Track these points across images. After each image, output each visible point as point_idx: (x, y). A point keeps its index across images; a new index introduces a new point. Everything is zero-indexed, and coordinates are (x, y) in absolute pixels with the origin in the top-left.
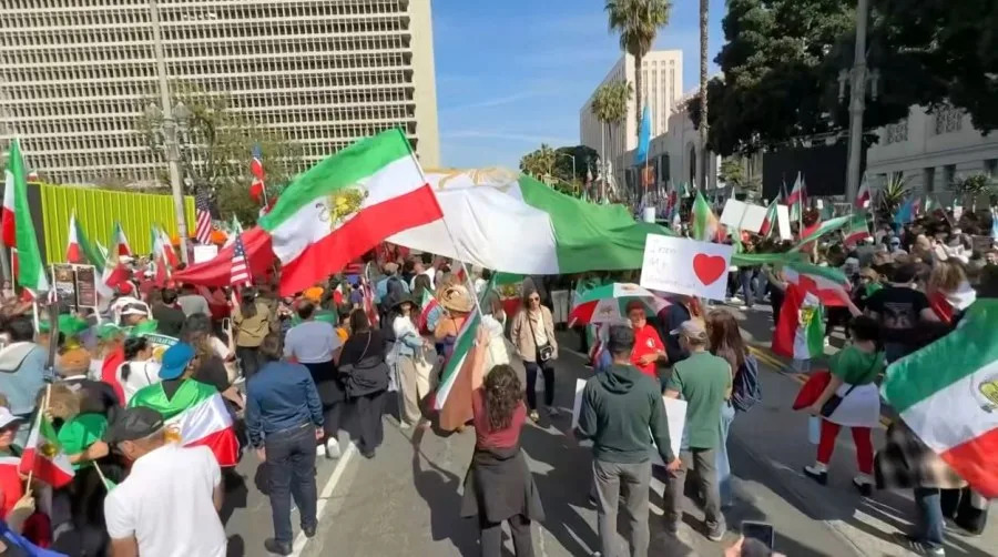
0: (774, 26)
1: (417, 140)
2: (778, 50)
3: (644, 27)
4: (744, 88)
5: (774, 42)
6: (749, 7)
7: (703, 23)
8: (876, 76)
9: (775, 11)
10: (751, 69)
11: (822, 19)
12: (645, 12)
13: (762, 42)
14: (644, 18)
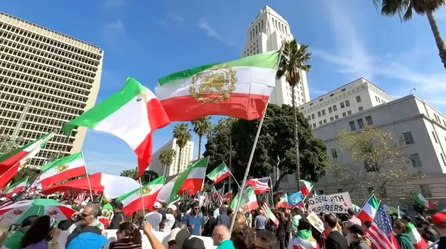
0: (217, 150)
1: (72, 147)
6: (211, 144)
7: (200, 145)
8: (233, 169)
13: (214, 153)
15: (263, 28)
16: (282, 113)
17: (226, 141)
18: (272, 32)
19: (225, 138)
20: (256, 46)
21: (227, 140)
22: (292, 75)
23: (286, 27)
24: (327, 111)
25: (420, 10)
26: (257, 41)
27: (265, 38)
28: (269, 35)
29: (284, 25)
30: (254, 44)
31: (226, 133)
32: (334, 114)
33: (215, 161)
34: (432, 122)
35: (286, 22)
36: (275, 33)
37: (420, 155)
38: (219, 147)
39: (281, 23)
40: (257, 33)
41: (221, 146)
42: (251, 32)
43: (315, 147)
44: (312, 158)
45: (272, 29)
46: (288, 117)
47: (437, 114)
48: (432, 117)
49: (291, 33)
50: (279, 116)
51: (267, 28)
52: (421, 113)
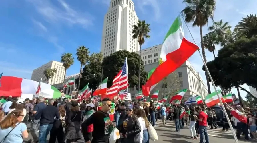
0: (91, 72)
2: (91, 75)
3: (69, 64)
4: (86, 80)
5: (91, 74)
6: (87, 68)
9: (91, 70)
10: (87, 77)
11: (97, 73)
12: (69, 61)
13: (89, 74)
14: (69, 62)
15: (120, 3)
16: (132, 56)
17: (96, 67)
18: (125, 7)
19: (97, 66)
20: (115, 12)
21: (98, 66)
22: (142, 39)
23: (132, 6)
24: (147, 57)
25: (198, 25)
26: (116, 9)
27: (120, 9)
28: (123, 8)
29: (132, 4)
30: (114, 11)
31: (97, 63)
32: (150, 59)
33: (89, 78)
34: (189, 68)
35: (133, 3)
36: (126, 7)
37: (183, 83)
38: (92, 70)
39: (130, 2)
40: (116, 4)
41: (93, 69)
42: (112, 3)
43: (146, 75)
44: (143, 80)
45: (125, 5)
46: (134, 59)
47: (191, 66)
48: (189, 67)
49: (135, 10)
50: (130, 58)
51: (123, 3)
52: (186, 64)
